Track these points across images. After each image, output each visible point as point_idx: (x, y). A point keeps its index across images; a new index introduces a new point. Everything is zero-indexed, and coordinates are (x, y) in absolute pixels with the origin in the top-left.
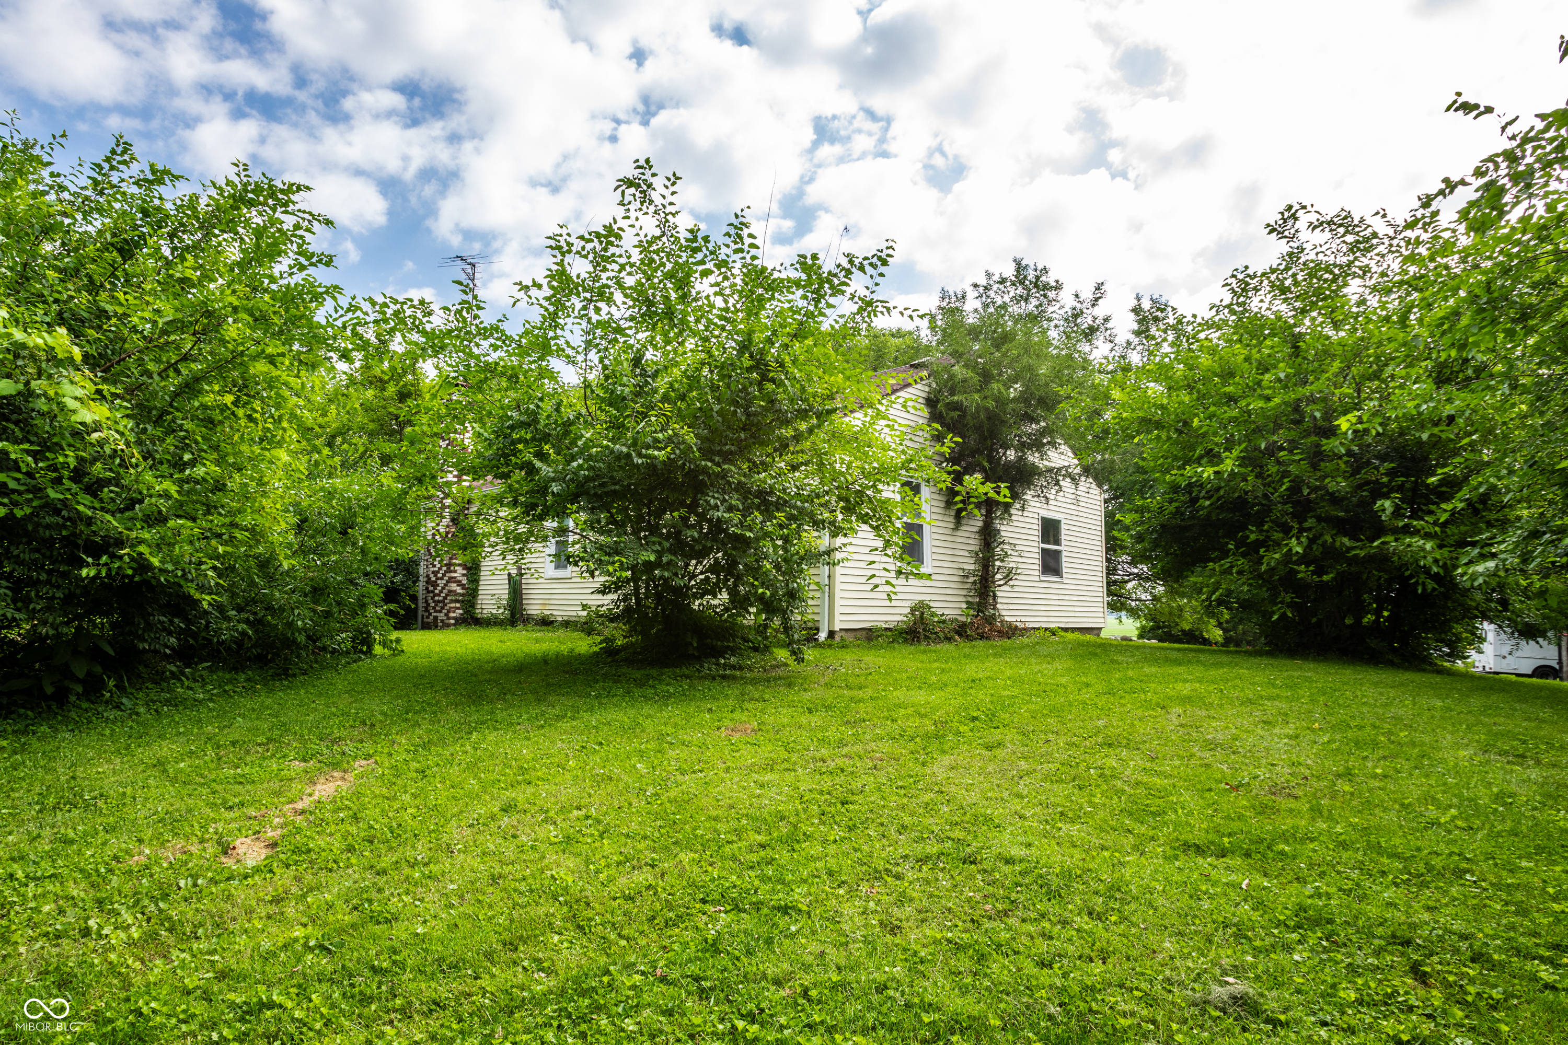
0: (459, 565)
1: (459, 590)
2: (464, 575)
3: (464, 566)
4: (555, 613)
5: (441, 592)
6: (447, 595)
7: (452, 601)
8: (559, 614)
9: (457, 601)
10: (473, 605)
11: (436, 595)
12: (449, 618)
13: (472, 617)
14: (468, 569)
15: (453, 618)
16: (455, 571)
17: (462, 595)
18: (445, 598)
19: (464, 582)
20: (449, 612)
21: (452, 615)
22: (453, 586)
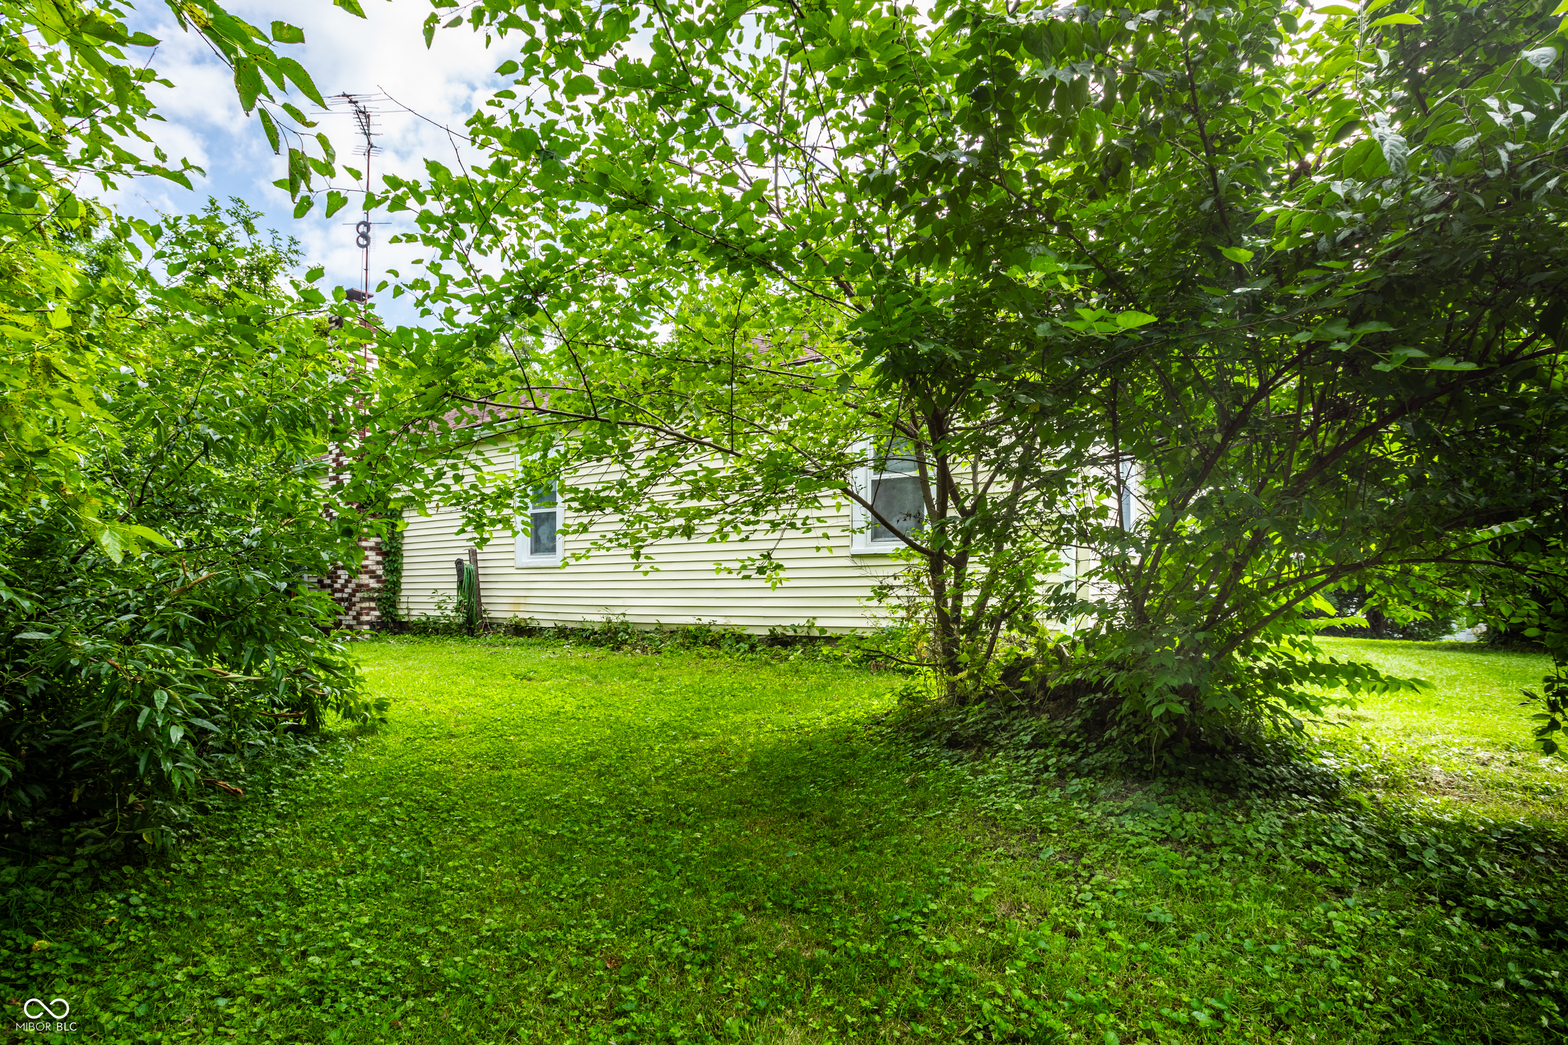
0: (371, 549)
1: (373, 584)
2: (378, 563)
3: (377, 549)
4: (536, 616)
5: (345, 586)
6: (355, 591)
7: (363, 600)
8: (545, 619)
9: (371, 599)
10: (394, 605)
11: (335, 591)
12: (360, 623)
13: (394, 621)
14: (386, 554)
15: (368, 623)
16: (366, 558)
17: (379, 590)
18: (352, 595)
19: (380, 572)
20: (359, 614)
21: (365, 618)
22: (365, 579)
